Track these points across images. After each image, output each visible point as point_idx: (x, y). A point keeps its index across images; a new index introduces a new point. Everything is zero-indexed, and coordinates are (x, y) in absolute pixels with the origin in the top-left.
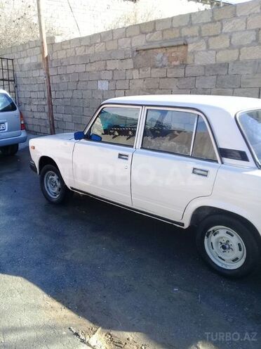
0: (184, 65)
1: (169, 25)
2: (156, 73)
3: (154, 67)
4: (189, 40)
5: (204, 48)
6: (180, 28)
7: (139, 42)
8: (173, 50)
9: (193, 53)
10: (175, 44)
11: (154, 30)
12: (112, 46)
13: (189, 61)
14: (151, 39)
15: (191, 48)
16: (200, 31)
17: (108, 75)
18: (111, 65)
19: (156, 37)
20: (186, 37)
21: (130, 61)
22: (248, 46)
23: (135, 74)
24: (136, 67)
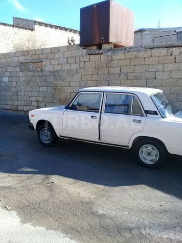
0: (42, 70)
1: (34, 53)
2: (30, 74)
3: (29, 71)
4: (43, 60)
5: (49, 64)
6: (39, 54)
7: (22, 59)
8: (37, 63)
9: (45, 65)
10: (37, 61)
11: (28, 55)
12: (9, 60)
13: (43, 69)
14: (27, 58)
15: (44, 63)
16: (47, 57)
17: (8, 74)
18: (9, 69)
19: (29, 57)
20: (41, 59)
21: (18, 68)
22: (64, 64)
23: (21, 74)
24: (21, 71)
